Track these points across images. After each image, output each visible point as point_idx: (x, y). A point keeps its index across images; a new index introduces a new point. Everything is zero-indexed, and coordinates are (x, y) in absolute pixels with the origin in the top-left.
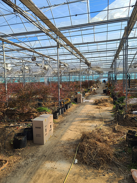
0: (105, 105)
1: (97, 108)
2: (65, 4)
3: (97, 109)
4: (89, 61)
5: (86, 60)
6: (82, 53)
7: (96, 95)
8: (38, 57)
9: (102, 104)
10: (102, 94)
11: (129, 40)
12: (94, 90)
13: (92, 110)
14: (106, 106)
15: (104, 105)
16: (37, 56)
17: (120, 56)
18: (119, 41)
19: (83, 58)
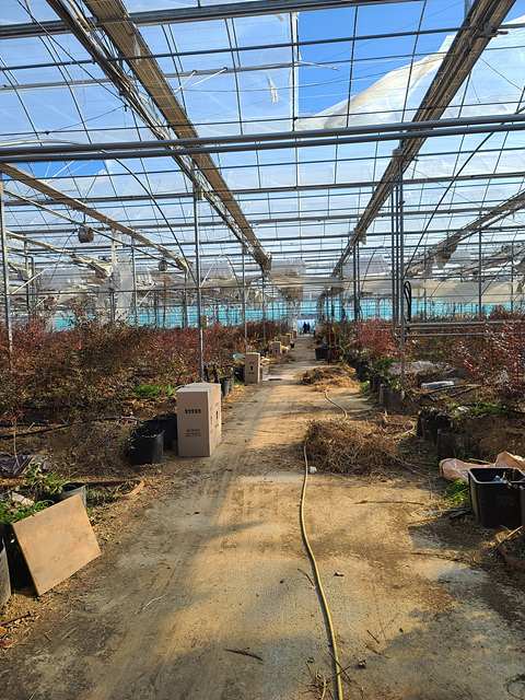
0: (336, 383)
1: (316, 390)
2: (227, 70)
3: (316, 393)
4: (267, 250)
5: (257, 247)
6: (252, 222)
7: (296, 364)
8: (102, 229)
9: (325, 381)
10: (312, 362)
11: (405, 187)
12: (284, 351)
13: (301, 396)
14: (339, 386)
15: (331, 383)
16: (97, 225)
17: (369, 235)
18: (370, 189)
19: (252, 239)
